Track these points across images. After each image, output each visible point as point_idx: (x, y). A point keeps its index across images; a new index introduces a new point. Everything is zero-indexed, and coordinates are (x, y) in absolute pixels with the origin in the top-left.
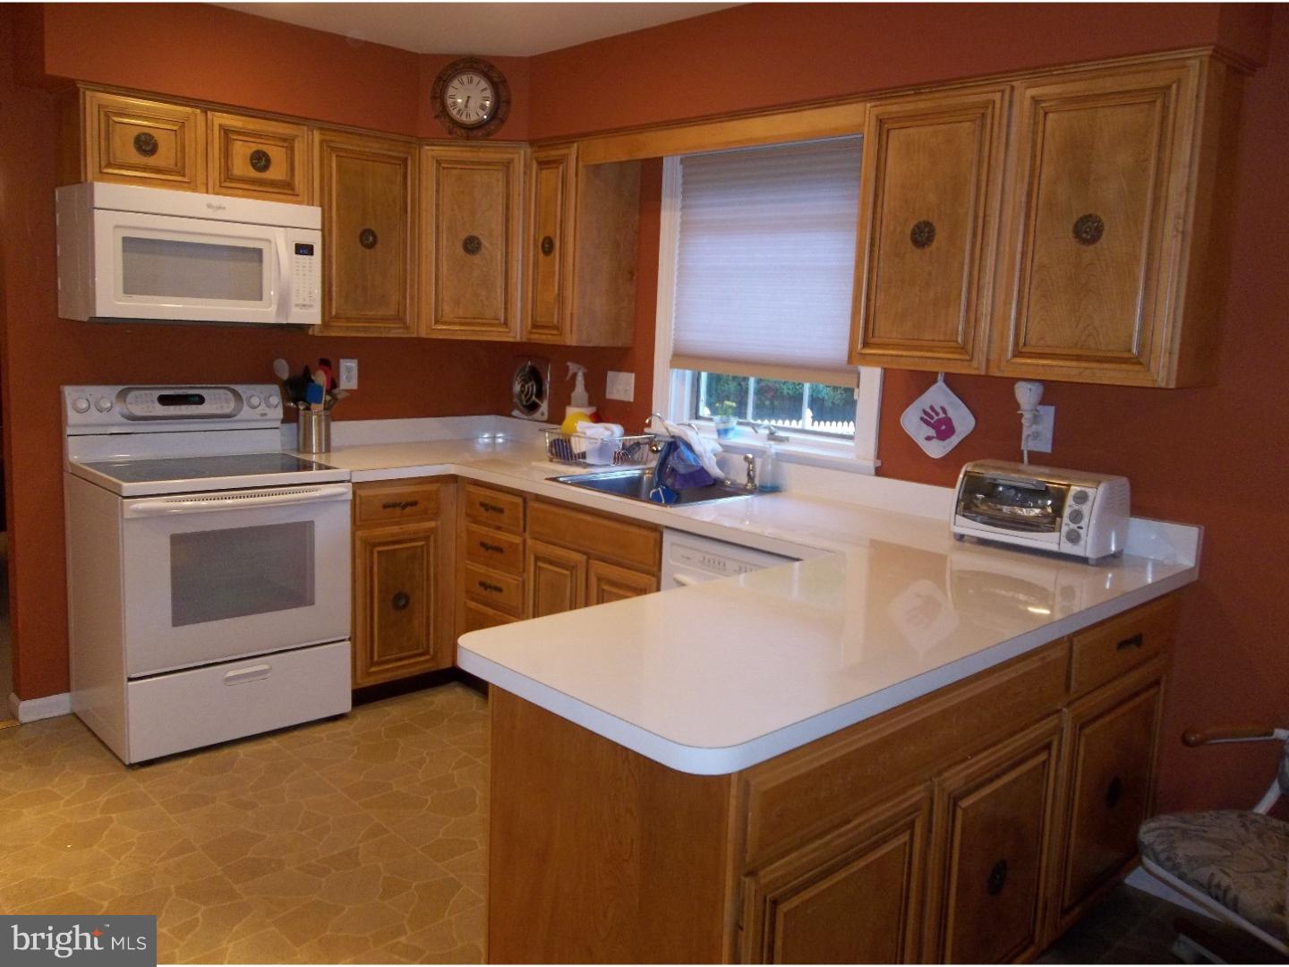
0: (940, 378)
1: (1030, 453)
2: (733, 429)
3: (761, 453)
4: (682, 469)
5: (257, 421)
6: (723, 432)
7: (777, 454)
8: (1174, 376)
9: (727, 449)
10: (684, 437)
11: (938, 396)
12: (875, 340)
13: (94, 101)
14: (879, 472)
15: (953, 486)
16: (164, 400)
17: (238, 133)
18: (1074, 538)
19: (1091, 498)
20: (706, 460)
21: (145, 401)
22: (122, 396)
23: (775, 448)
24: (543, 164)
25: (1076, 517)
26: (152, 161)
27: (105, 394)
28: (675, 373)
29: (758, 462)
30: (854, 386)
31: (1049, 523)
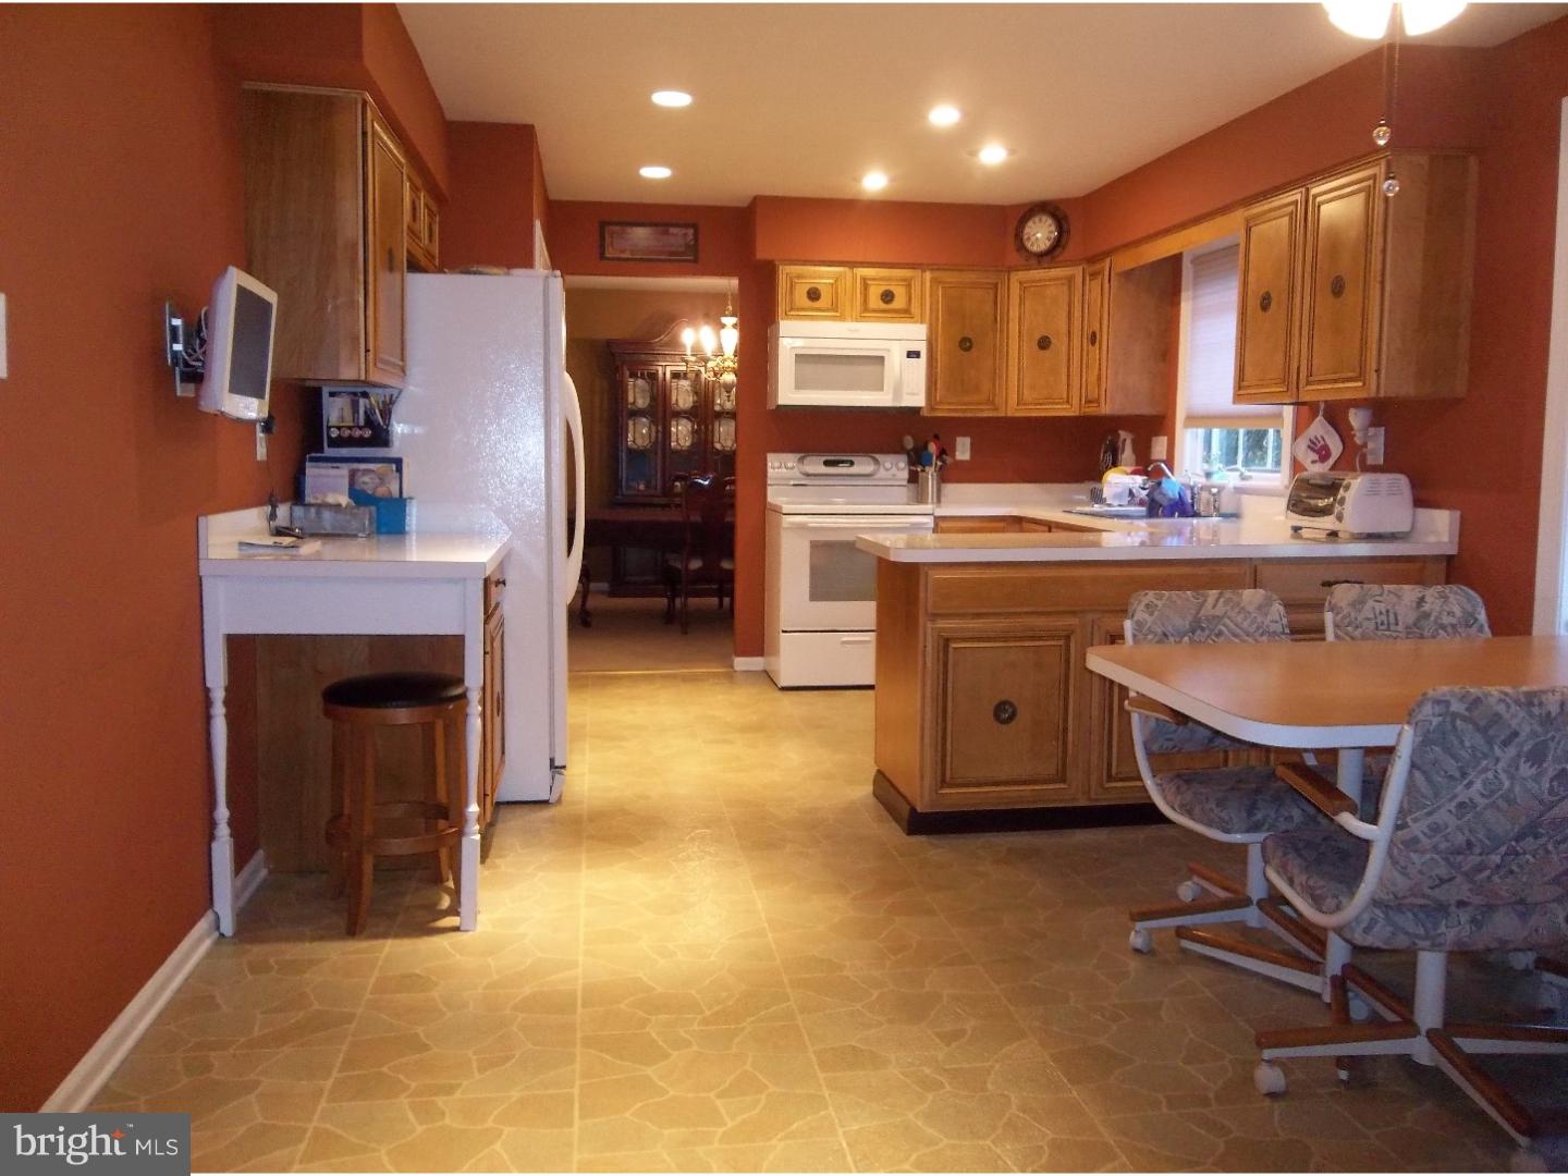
0: (1321, 412)
5: (890, 479)
8: (1383, 388)
11: (1319, 425)
12: (1243, 384)
13: (785, 272)
16: (827, 463)
17: (874, 279)
18: (1340, 518)
19: (1354, 487)
21: (815, 465)
22: (801, 460)
24: (1094, 275)
25: (1342, 501)
26: (816, 304)
27: (790, 459)
28: (1190, 432)
30: (1280, 427)
31: (1330, 510)
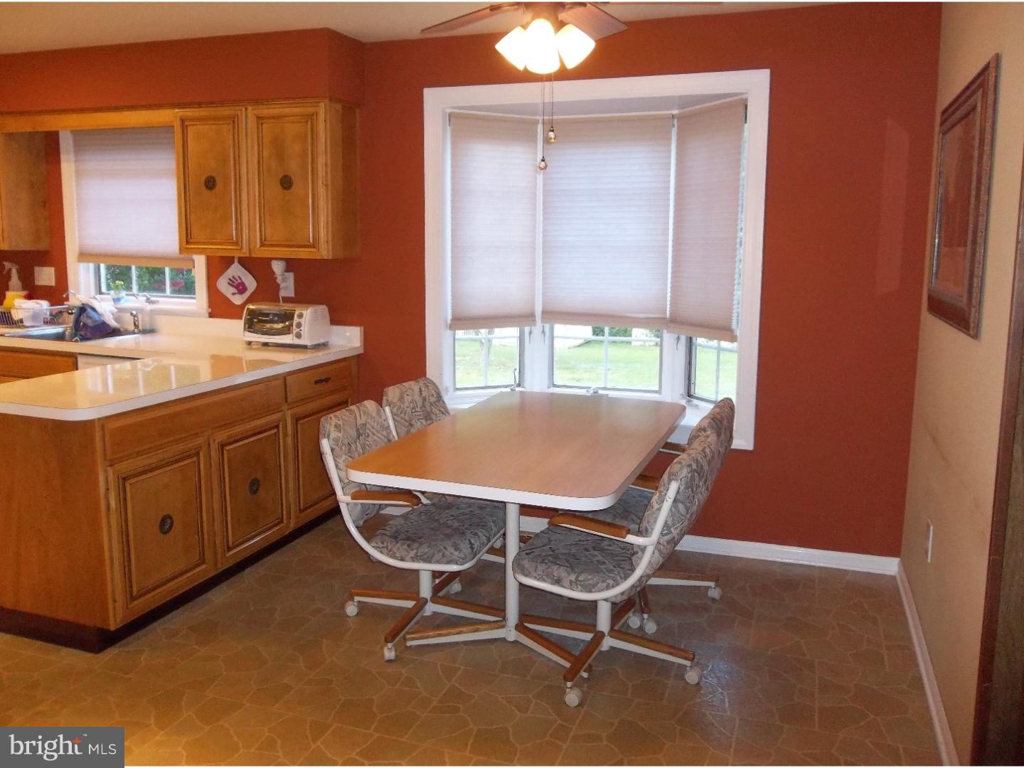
0: (236, 260)
1: (283, 298)
2: (123, 298)
3: (141, 310)
4: (90, 323)
6: (117, 300)
7: (151, 311)
8: (331, 253)
9: (120, 310)
10: (90, 304)
11: (236, 270)
12: (192, 240)
14: (211, 315)
15: (241, 319)
18: (299, 336)
19: (304, 316)
20: (106, 318)
23: (149, 307)
25: (299, 325)
28: (82, 266)
29: (140, 316)
30: (192, 266)
31: (287, 331)
